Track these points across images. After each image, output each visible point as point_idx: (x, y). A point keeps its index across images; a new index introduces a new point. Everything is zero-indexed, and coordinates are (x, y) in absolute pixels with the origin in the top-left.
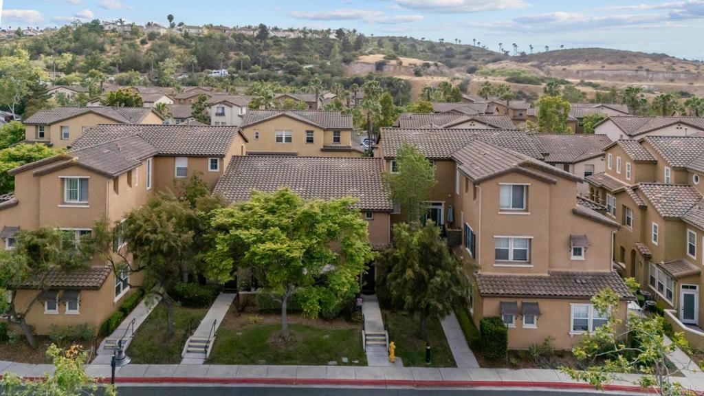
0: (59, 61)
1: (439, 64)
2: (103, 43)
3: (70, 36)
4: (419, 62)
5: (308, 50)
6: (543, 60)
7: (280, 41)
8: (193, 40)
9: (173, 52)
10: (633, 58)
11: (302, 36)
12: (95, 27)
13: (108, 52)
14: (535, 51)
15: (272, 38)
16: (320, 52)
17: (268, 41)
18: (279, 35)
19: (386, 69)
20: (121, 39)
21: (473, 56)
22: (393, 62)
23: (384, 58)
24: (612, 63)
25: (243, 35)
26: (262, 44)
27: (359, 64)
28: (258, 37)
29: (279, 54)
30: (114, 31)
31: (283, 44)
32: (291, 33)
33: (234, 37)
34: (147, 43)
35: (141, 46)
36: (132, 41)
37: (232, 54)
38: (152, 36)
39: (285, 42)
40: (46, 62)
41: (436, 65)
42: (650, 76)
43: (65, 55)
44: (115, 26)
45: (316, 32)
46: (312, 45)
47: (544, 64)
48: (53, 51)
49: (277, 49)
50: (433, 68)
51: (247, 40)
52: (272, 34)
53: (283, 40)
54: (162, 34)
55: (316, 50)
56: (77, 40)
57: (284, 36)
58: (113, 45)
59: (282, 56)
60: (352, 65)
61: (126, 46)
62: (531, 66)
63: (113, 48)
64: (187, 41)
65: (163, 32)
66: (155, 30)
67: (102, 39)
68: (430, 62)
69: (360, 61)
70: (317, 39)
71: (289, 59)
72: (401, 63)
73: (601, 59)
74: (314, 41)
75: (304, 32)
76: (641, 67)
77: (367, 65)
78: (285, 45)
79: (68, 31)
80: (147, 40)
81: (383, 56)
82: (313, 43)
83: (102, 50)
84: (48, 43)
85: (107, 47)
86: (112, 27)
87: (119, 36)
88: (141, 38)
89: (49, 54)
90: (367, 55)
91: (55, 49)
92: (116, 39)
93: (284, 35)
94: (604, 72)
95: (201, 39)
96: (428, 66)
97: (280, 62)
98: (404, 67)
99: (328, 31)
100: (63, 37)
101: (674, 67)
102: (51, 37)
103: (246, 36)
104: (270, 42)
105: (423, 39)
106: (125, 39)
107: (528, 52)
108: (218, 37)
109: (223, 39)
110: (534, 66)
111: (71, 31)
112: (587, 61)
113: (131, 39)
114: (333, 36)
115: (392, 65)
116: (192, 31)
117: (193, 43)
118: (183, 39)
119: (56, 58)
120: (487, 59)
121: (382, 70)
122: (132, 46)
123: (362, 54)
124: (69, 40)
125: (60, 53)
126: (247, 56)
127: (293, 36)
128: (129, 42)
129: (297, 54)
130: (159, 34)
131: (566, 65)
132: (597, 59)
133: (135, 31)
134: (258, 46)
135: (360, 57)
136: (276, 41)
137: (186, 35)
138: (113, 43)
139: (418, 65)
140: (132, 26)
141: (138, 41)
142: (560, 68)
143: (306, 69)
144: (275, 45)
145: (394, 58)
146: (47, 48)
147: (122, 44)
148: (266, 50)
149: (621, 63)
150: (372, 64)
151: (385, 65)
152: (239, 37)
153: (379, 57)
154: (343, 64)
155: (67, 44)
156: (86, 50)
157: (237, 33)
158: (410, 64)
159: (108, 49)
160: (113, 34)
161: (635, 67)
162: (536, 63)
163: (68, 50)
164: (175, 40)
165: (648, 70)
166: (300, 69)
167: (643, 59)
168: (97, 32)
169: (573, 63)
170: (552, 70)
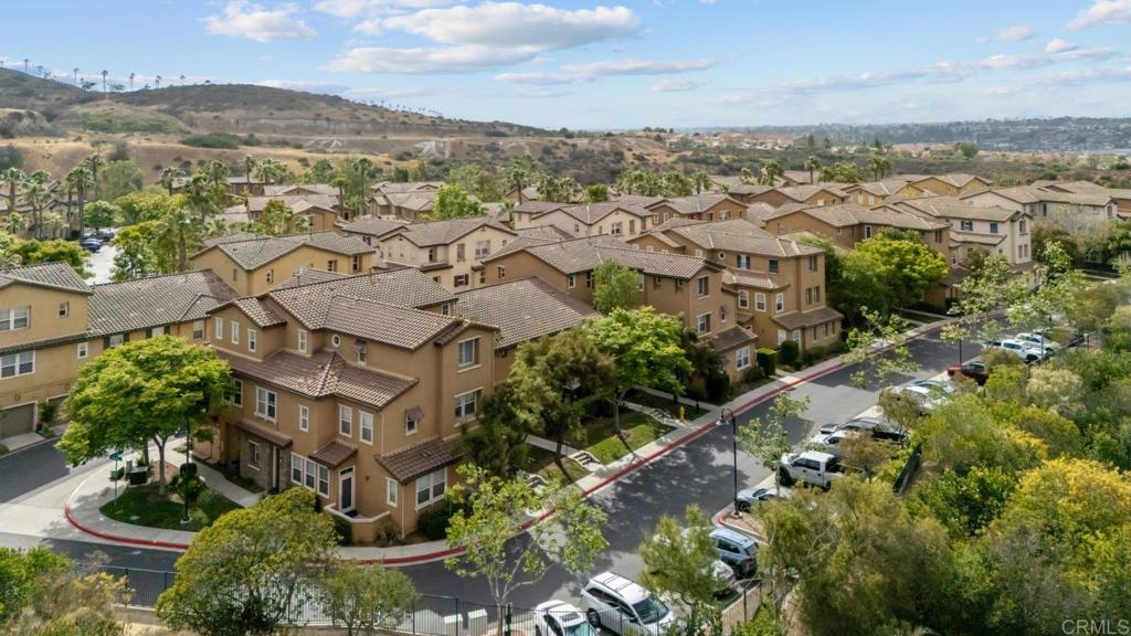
6: (177, 101)
24: (281, 109)
41: (31, 116)
50: (26, 122)
68: (22, 111)
73: (265, 102)
76: (318, 115)
94: (273, 122)
110: (164, 111)
112: (245, 104)
131: (217, 111)
132: (260, 102)
149: (292, 108)
161: (311, 115)
162: (165, 107)
165: (328, 119)
167: (317, 103)
169: (226, 108)
170: (197, 119)
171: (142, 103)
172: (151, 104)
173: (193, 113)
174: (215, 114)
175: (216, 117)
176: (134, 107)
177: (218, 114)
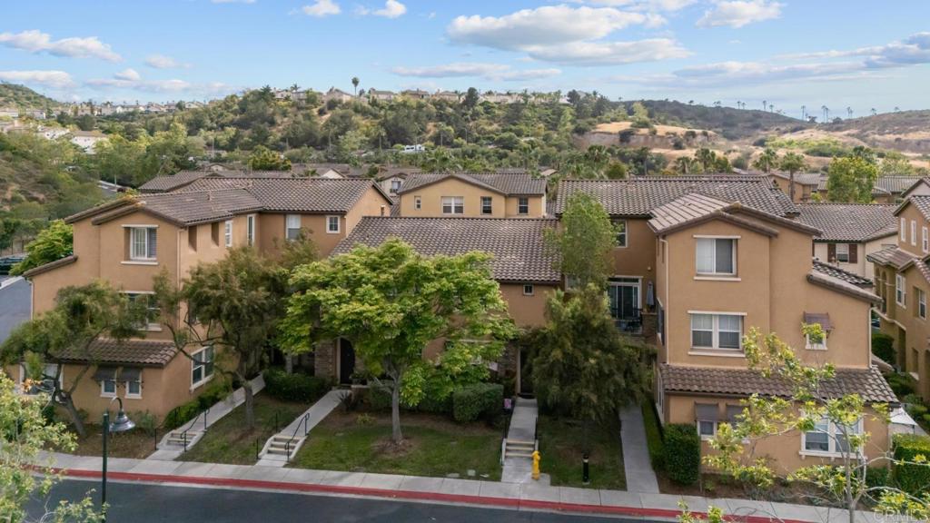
0: (221, 137)
1: (710, 132)
2: (274, 114)
3: (236, 107)
4: (680, 130)
5: (529, 119)
7: (494, 107)
8: (382, 108)
9: (357, 124)
11: (522, 101)
12: (265, 95)
13: (279, 125)
14: (855, 116)
15: (482, 104)
16: (546, 121)
17: (476, 108)
18: (492, 100)
19: (633, 140)
20: (295, 109)
21: (763, 124)
22: (645, 131)
23: (632, 126)
25: (445, 101)
26: (470, 112)
27: (596, 135)
28: (465, 103)
29: (491, 124)
30: (287, 99)
31: (497, 112)
32: (507, 97)
33: (435, 104)
34: (325, 113)
35: (319, 118)
36: (308, 111)
37: (430, 126)
38: (332, 105)
39: (500, 109)
40: (206, 138)
41: (705, 134)
43: (228, 129)
44: (289, 94)
45: (541, 95)
46: (535, 112)
47: (869, 132)
48: (215, 125)
49: (488, 118)
50: (699, 139)
51: (451, 107)
52: (482, 99)
53: (497, 106)
54: (344, 102)
55: (540, 118)
56: (243, 110)
57: (499, 101)
58: (285, 116)
59: (495, 126)
60: (587, 135)
61: (300, 117)
63: (286, 119)
64: (374, 110)
65: (345, 99)
66: (336, 97)
67: (272, 109)
68: (698, 131)
69: (598, 130)
70: (542, 104)
71: (504, 131)
72: (654, 132)
74: (538, 106)
75: (525, 96)
77: (606, 136)
78: (500, 112)
79: (234, 101)
80: (326, 109)
81: (630, 123)
82: (537, 109)
83: (273, 123)
84: (210, 115)
85: (278, 119)
86: (285, 94)
87: (293, 106)
88: (319, 108)
89: (210, 129)
90: (608, 122)
91: (217, 123)
92: (289, 110)
93: (499, 99)
95: (391, 108)
96: (693, 135)
97: (491, 135)
98: (659, 137)
99: (558, 94)
100: (228, 107)
102: (214, 109)
103: (450, 103)
104: (480, 109)
105: (691, 102)
106: (300, 108)
108: (414, 104)
109: (420, 107)
111: (236, 100)
113: (307, 109)
114: (564, 100)
115: (642, 135)
116: (381, 98)
117: (382, 112)
118: (370, 107)
119: (219, 133)
121: (628, 141)
122: (308, 117)
123: (601, 121)
124: (235, 113)
125: (222, 127)
126: (450, 128)
127: (510, 101)
128: (304, 112)
129: (515, 124)
130: (340, 101)
131: (900, 133)
133: (311, 98)
134: (465, 114)
135: (599, 126)
136: (488, 108)
137: (374, 103)
138: (284, 114)
139: (679, 134)
140: (308, 92)
141: (315, 111)
142: (891, 137)
143: (525, 142)
144: (487, 113)
145: (645, 125)
146: (208, 122)
147: (296, 115)
148: (474, 120)
150: (615, 134)
151: (633, 134)
152: (440, 104)
153: (625, 125)
154: (575, 135)
155: (231, 116)
156: (253, 123)
157: (438, 99)
158: (668, 133)
159: (279, 121)
160: (286, 103)
162: (855, 131)
163: (232, 123)
164: (360, 108)
166: (516, 142)
168: (266, 100)
169: (911, 131)
170: (879, 141)
171: (838, 129)
172: (845, 130)
173: (877, 137)
174: (898, 136)
175: (898, 140)
176: (831, 133)
177: (902, 137)
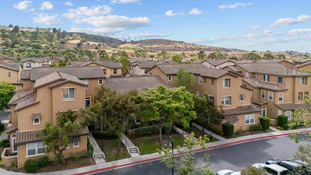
1: (105, 44)
4: (97, 44)
5: (41, 38)
6: (142, 43)
7: (26, 33)
10: (173, 43)
11: (37, 31)
14: (137, 40)
15: (21, 32)
16: (47, 39)
17: (19, 33)
18: (24, 30)
19: (82, 46)
22: (85, 43)
23: (80, 41)
24: (166, 45)
25: (4, 30)
26: (17, 34)
28: (13, 31)
29: (26, 39)
31: (28, 35)
32: (30, 29)
41: (104, 45)
42: (179, 49)
45: (43, 29)
47: (143, 45)
49: (24, 37)
50: (102, 46)
51: (7, 32)
52: (21, 30)
53: (27, 32)
55: (45, 37)
59: (28, 40)
60: (65, 44)
62: (138, 45)
68: (102, 44)
69: (69, 43)
70: (44, 32)
71: (32, 42)
72: (89, 44)
73: (163, 43)
75: (37, 29)
76: (176, 46)
77: (73, 45)
78: (29, 35)
82: (43, 34)
90: (71, 40)
93: (27, 30)
94: (164, 48)
96: (100, 45)
97: (27, 43)
98: (90, 45)
99: (49, 29)
101: (187, 46)
103: (6, 30)
104: (21, 33)
107: (134, 40)
110: (139, 46)
112: (158, 44)
115: (85, 45)
120: (119, 43)
121: (80, 47)
127: (31, 31)
129: (36, 40)
131: (151, 45)
132: (161, 43)
134: (14, 35)
135: (69, 41)
136: (24, 33)
139: (96, 44)
142: (149, 46)
143: (43, 46)
144: (23, 35)
145: (85, 41)
148: (18, 37)
149: (169, 44)
150: (76, 44)
151: (82, 44)
152: (2, 31)
153: (78, 41)
154: (61, 44)
158: (93, 44)
161: (174, 46)
162: (139, 44)
165: (178, 47)
166: (41, 46)
167: (176, 43)
173: (145, 46)
